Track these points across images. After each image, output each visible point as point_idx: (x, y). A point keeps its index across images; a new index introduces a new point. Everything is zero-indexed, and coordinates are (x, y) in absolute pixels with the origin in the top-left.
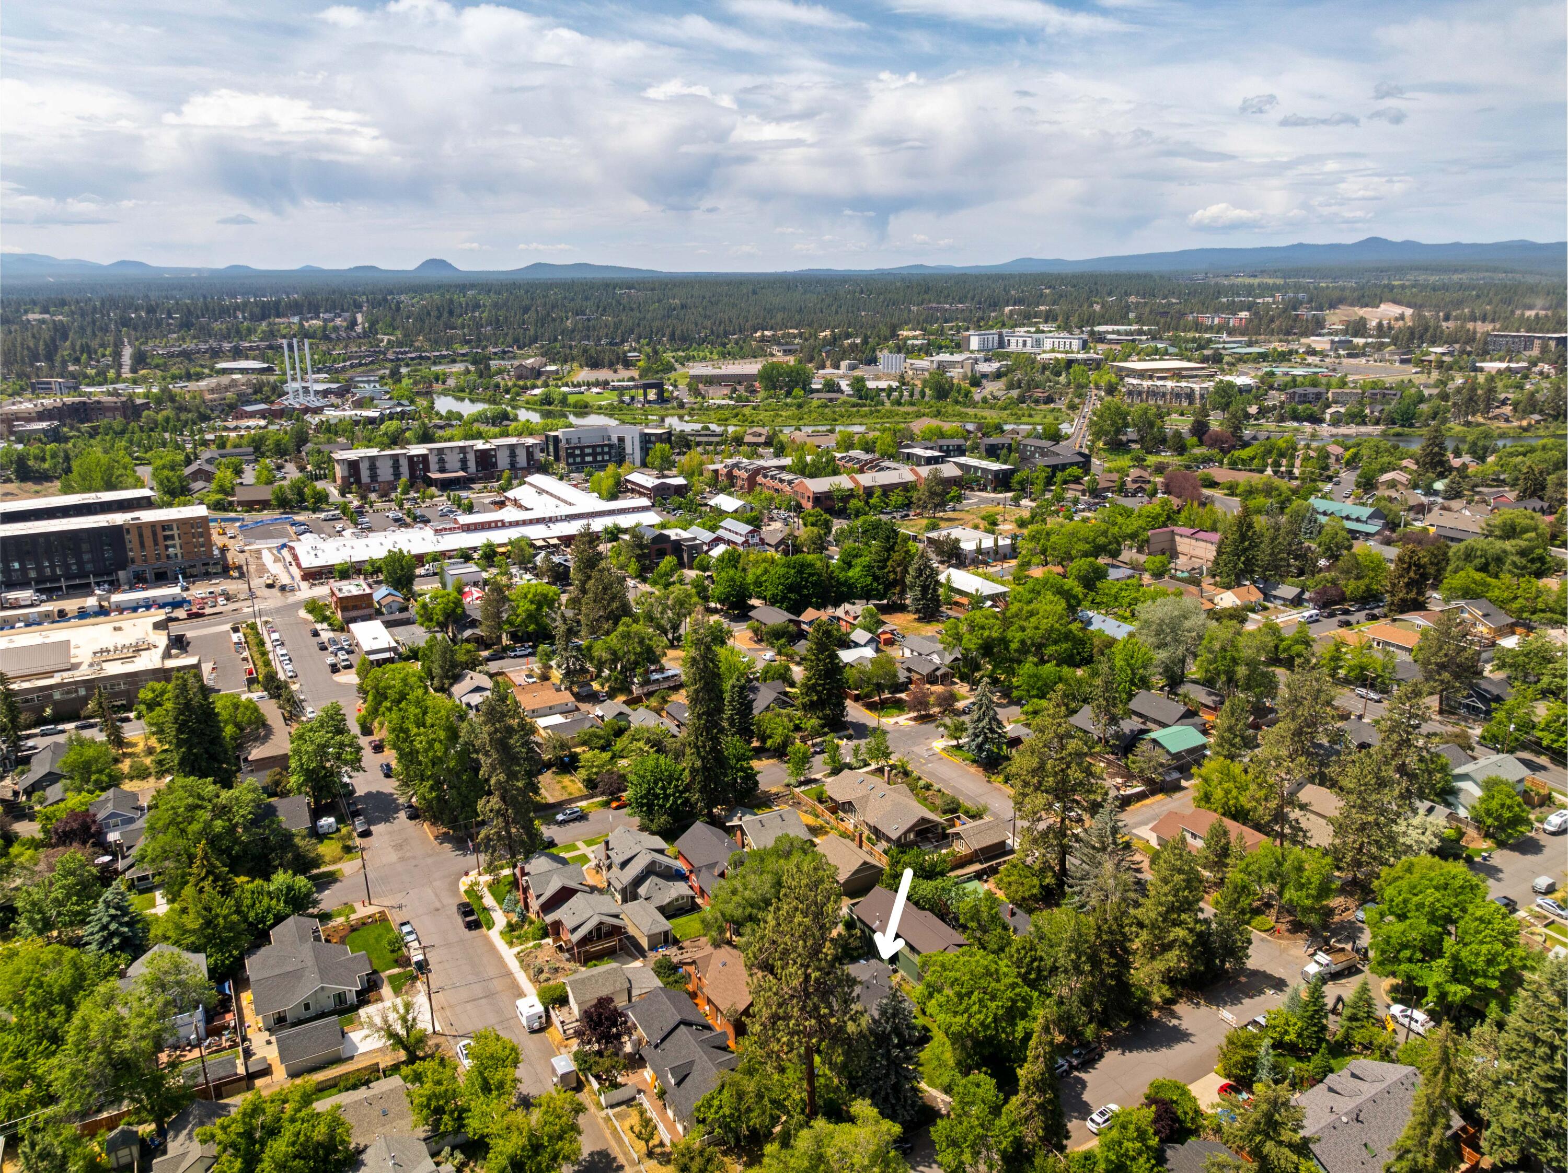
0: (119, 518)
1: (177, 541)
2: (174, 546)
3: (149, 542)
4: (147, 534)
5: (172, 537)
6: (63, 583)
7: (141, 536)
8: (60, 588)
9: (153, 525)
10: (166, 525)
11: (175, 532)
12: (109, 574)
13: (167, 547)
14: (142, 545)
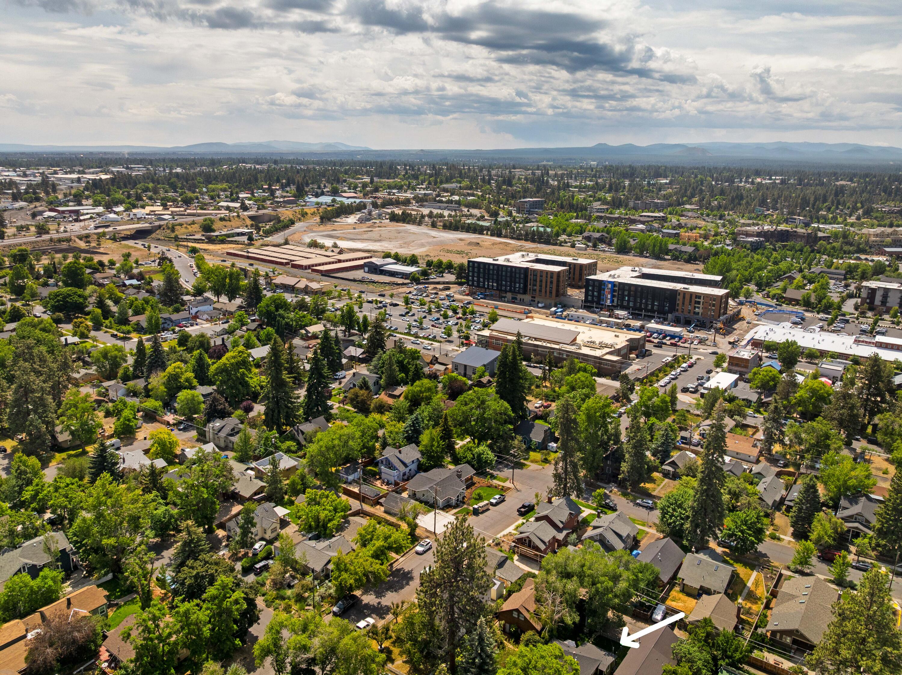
0: (679, 286)
1: (701, 306)
2: (699, 308)
3: (687, 301)
4: (688, 297)
5: (699, 303)
6: (643, 313)
7: (684, 298)
8: (641, 315)
9: (691, 294)
10: (698, 296)
11: (702, 300)
12: (664, 314)
13: (695, 308)
14: (683, 304)
